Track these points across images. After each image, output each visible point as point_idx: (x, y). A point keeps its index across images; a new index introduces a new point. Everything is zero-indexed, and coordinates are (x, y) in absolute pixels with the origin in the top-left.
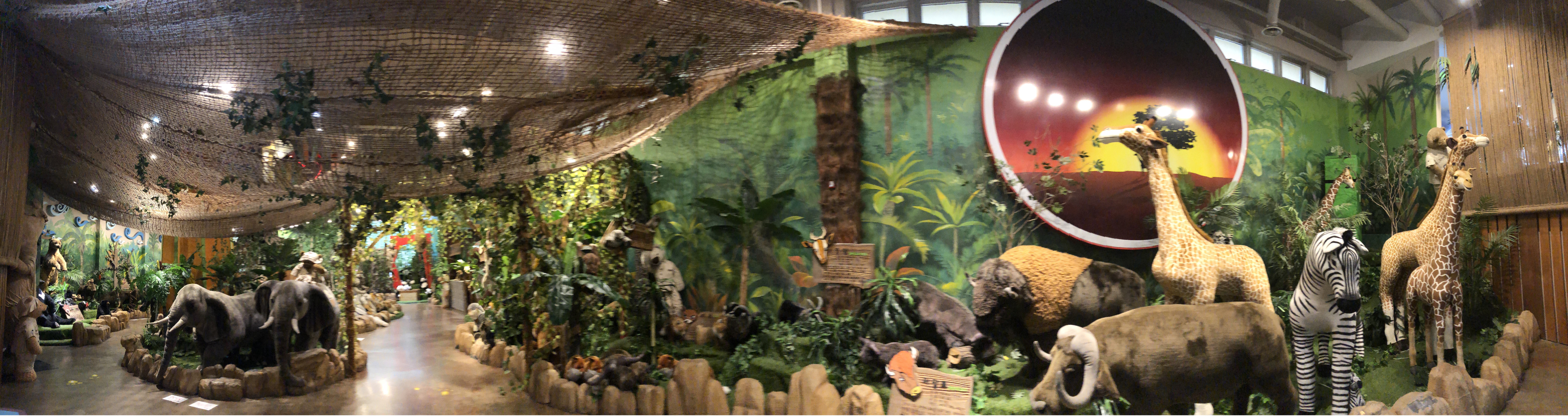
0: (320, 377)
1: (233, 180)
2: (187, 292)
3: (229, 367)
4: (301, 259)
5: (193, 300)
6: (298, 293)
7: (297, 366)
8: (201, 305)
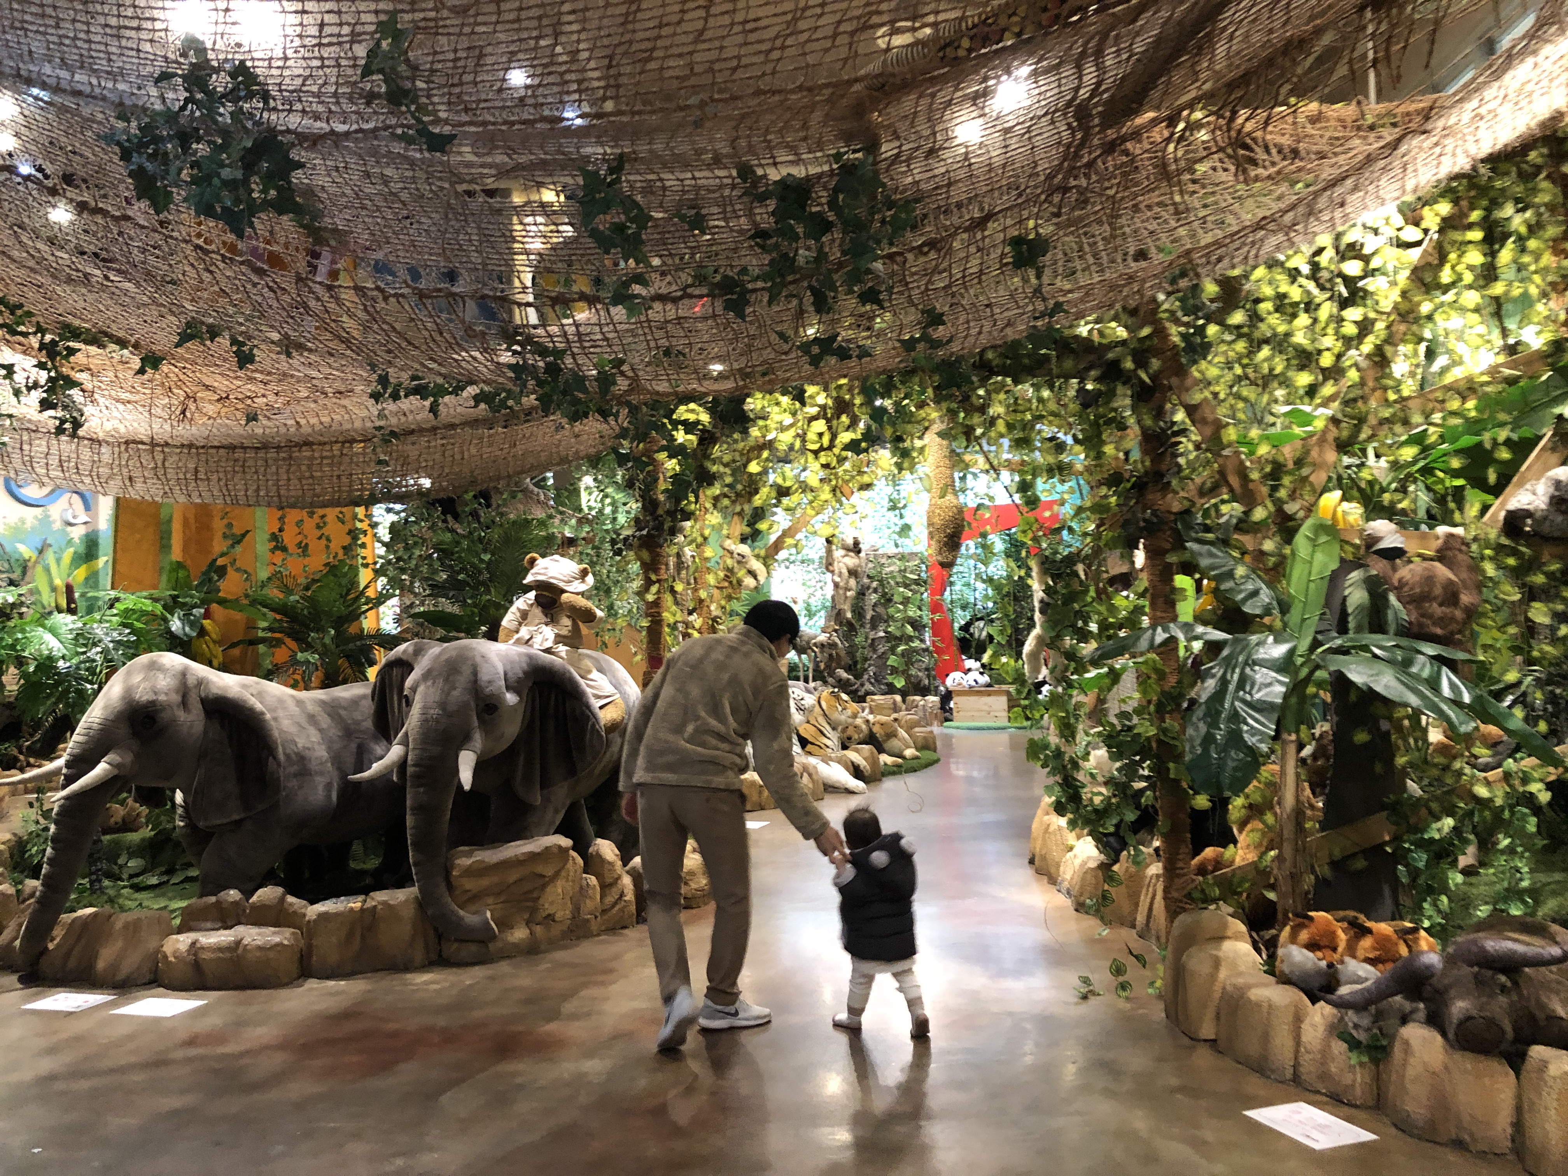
0: (550, 917)
1: (214, 333)
2: (137, 678)
3: (267, 894)
4: (529, 579)
5: (153, 703)
6: (484, 676)
7: (469, 884)
8: (181, 715)
